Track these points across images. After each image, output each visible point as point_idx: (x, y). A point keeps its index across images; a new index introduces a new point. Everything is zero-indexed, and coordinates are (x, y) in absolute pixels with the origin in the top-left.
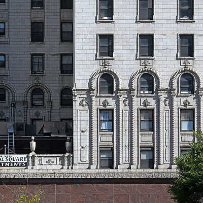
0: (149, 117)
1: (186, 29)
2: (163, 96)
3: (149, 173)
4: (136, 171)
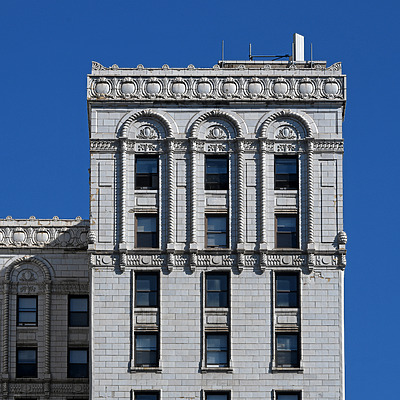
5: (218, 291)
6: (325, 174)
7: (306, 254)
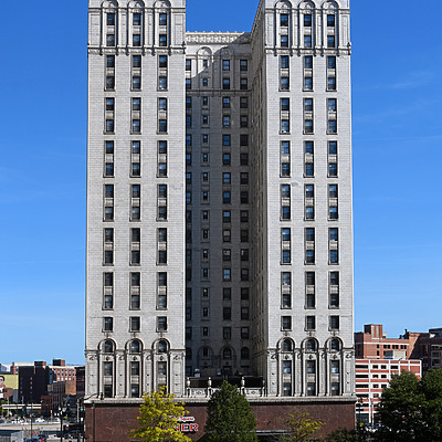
0: (312, 365)
1: (335, 312)
2: (321, 352)
3: (313, 398)
4: (306, 398)
5: (309, 63)
6: (344, 21)
7: (338, 50)
